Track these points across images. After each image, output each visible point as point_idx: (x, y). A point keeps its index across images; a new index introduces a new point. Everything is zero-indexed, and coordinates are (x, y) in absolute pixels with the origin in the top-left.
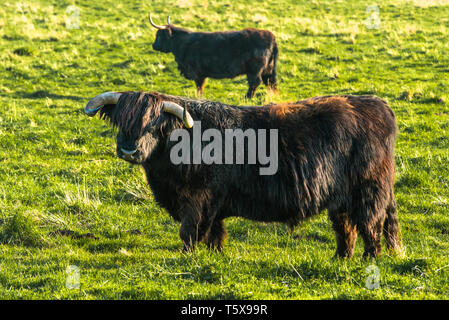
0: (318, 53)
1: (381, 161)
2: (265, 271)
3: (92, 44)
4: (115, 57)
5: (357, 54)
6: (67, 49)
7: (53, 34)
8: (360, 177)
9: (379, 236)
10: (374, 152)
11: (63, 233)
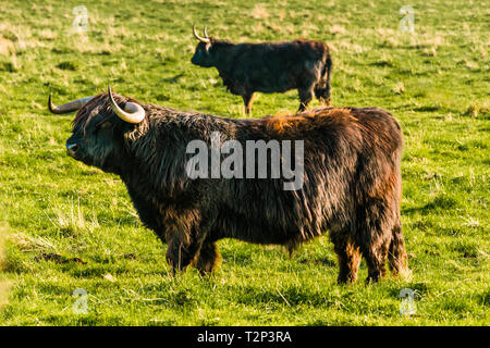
0: (390, 66)
1: (387, 178)
2: (249, 297)
3: (147, 57)
4: (167, 71)
5: (432, 68)
6: (116, 63)
7: (107, 47)
8: (365, 195)
9: (384, 260)
10: (380, 168)
11: (48, 257)
